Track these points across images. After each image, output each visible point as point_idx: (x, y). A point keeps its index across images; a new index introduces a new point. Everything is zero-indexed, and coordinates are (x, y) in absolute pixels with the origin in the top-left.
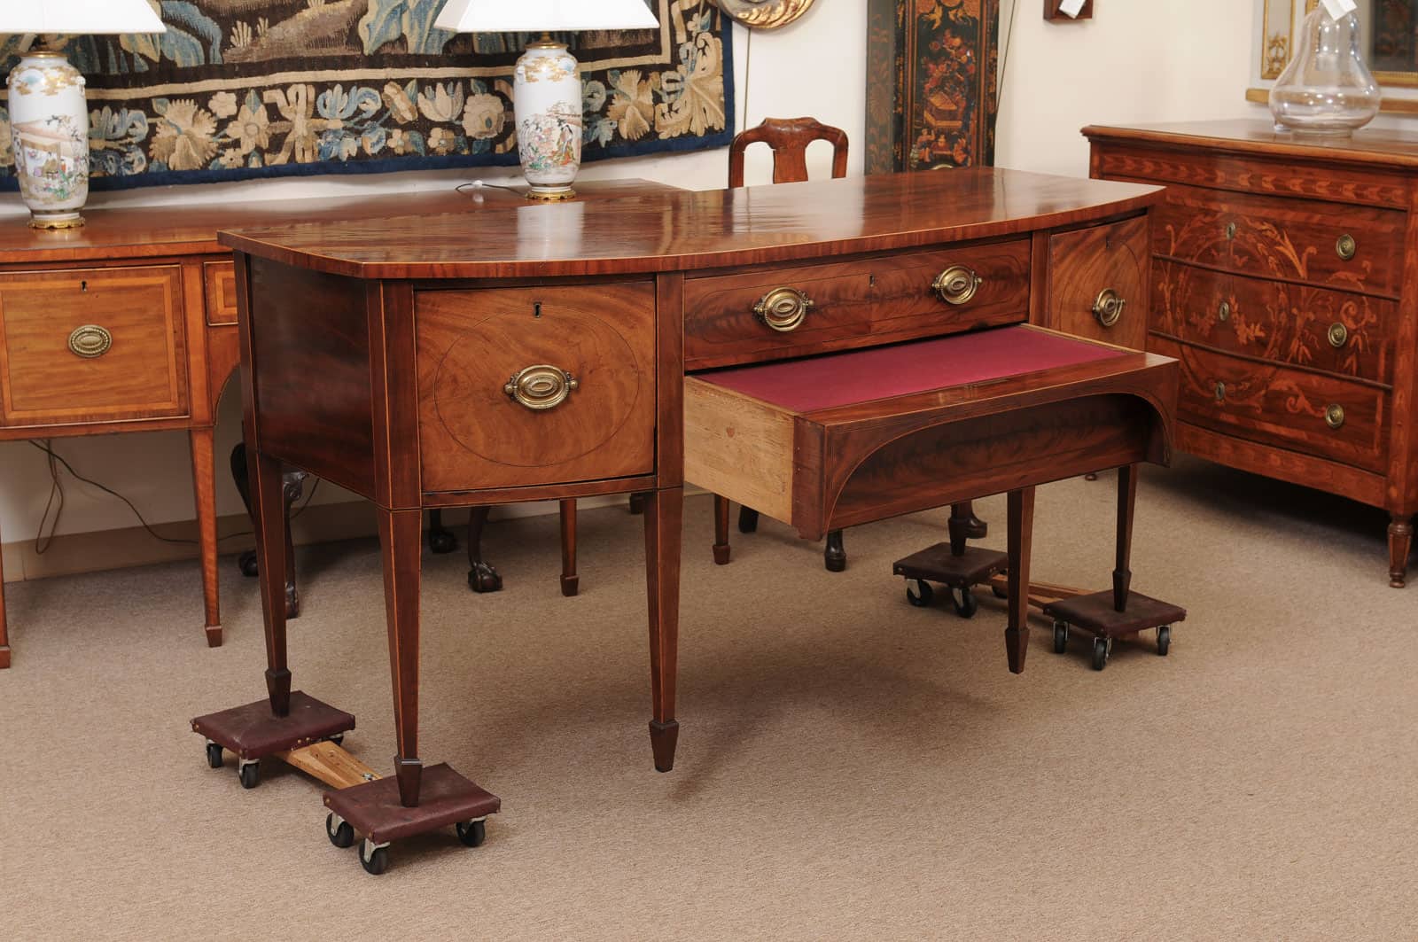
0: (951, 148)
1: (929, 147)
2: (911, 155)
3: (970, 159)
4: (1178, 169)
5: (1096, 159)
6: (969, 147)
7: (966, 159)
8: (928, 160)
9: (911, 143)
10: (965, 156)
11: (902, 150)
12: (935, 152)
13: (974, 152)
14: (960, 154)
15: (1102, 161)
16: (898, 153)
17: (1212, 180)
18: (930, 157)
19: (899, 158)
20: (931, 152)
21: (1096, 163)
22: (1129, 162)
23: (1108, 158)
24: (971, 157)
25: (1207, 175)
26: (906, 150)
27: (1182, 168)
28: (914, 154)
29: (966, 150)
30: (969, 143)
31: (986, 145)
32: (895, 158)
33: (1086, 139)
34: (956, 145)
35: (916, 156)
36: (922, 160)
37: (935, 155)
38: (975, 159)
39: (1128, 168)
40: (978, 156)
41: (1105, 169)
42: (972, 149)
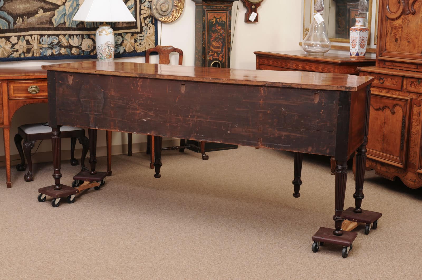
0: (218, 57)
1: (212, 56)
3: (223, 60)
4: (278, 63)
5: (258, 60)
6: (223, 56)
7: (222, 60)
8: (211, 60)
9: (207, 55)
10: (222, 59)
11: (204, 57)
13: (224, 58)
15: (259, 61)
17: (287, 66)
18: (212, 59)
19: (204, 59)
21: (258, 61)
22: (266, 61)
23: (261, 60)
25: (285, 65)
26: (206, 57)
29: (222, 57)
30: (223, 55)
31: (228, 56)
32: (202, 59)
33: (255, 55)
35: (208, 58)
36: (210, 60)
37: (214, 58)
38: (225, 60)
39: (266, 63)
40: (225, 59)
41: (260, 63)
42: (224, 57)
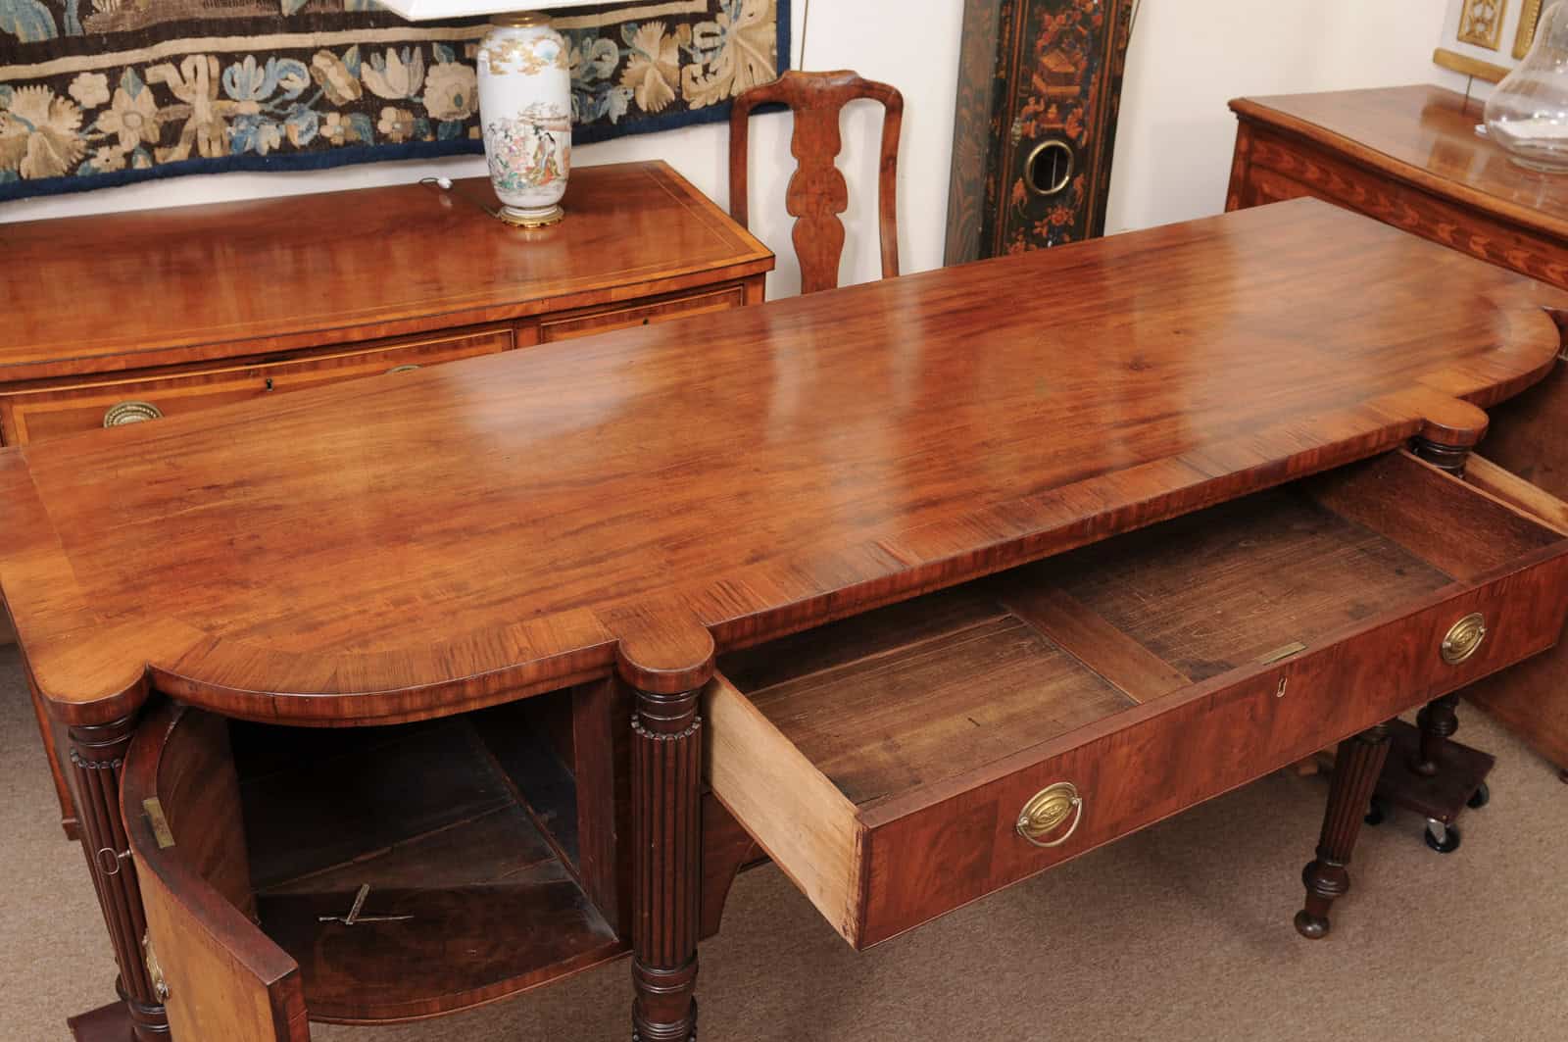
0: (1064, 120)
1: (1036, 120)
2: (1013, 129)
3: (1086, 133)
6: (1086, 118)
7: (1081, 134)
8: (1032, 136)
9: (1014, 116)
10: (1079, 131)
11: (1001, 126)
12: (1042, 126)
13: (1091, 125)
14: (1074, 128)
16: (996, 127)
18: (1036, 133)
19: (997, 134)
20: (1038, 126)
24: (1089, 131)
26: (1007, 124)
28: (1017, 129)
29: (1081, 123)
30: (1086, 113)
31: (1107, 116)
32: (992, 134)
34: (1070, 117)
35: (1019, 131)
36: (1025, 137)
37: (1043, 130)
38: (1092, 132)
40: (1096, 130)
42: (1090, 123)
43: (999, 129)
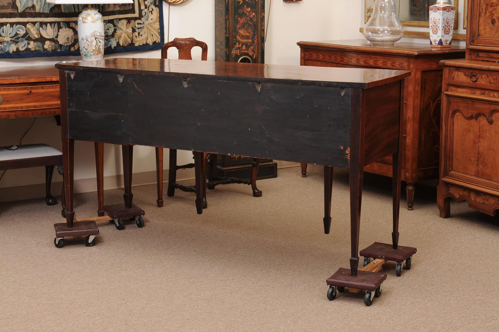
0: (248, 50)
1: (239, 50)
3: (255, 54)
4: (331, 57)
5: (303, 54)
7: (253, 54)
9: (232, 48)
10: (253, 53)
12: (241, 51)
13: (256, 52)
14: (251, 52)
15: (305, 55)
16: (227, 52)
17: (343, 61)
18: (239, 53)
20: (240, 52)
21: (303, 56)
22: (314, 55)
23: (307, 54)
24: (256, 53)
25: (341, 59)
26: (230, 51)
27: (333, 57)
28: (233, 52)
29: (253, 51)
30: (254, 48)
31: (261, 49)
32: (226, 53)
33: (299, 46)
35: (234, 53)
36: (236, 55)
37: (242, 53)
38: (257, 54)
39: (314, 57)
40: (258, 53)
41: (306, 57)
42: (256, 50)
43: (228, 52)
